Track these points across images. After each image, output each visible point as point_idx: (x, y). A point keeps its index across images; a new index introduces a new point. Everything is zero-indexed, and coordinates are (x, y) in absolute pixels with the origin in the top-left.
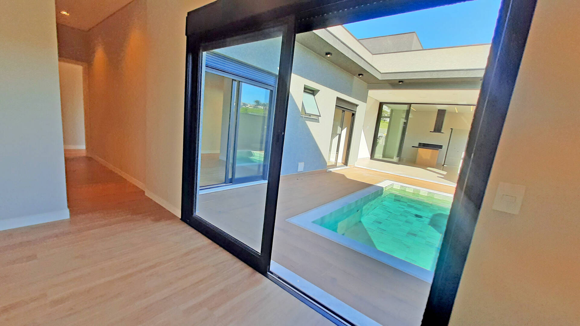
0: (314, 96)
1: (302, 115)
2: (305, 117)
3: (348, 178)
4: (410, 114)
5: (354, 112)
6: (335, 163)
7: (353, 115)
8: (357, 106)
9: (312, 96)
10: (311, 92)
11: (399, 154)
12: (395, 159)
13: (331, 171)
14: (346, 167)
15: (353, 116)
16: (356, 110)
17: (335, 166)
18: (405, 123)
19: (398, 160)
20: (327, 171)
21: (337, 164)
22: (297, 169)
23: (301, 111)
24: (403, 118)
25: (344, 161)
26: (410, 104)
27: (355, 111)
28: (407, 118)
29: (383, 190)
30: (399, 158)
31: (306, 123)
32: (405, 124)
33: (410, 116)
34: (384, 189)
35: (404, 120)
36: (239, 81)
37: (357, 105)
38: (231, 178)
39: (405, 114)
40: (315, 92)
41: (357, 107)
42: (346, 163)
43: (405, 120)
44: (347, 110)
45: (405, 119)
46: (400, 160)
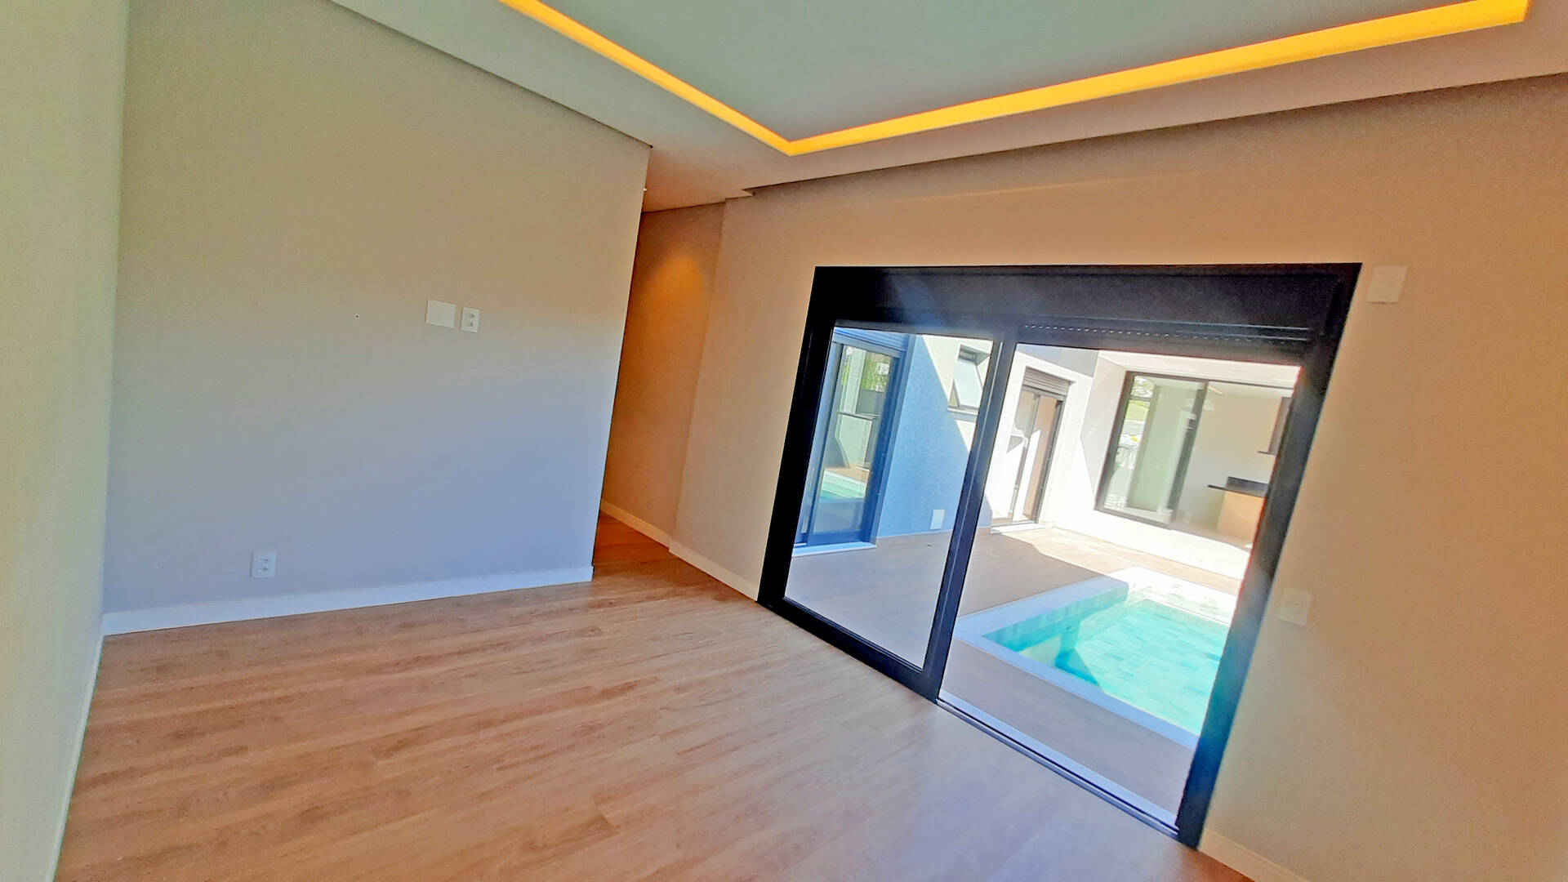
0: (977, 365)
1: (950, 407)
2: (955, 412)
3: (1042, 552)
4: (1206, 401)
5: (1061, 399)
6: (1009, 513)
7: (1060, 403)
8: (1070, 385)
9: (972, 366)
10: (970, 356)
11: (1173, 502)
12: (1162, 514)
13: (999, 534)
14: (1033, 526)
15: (1059, 407)
16: (1067, 392)
17: (1008, 521)
18: (1191, 421)
19: (1169, 515)
20: (992, 532)
21: (1013, 516)
22: (930, 524)
23: (949, 398)
24: (1185, 409)
25: (1030, 511)
26: (1206, 381)
27: (1065, 397)
28: (1198, 408)
29: (1128, 588)
30: (1171, 511)
31: (956, 424)
32: (1193, 424)
33: (1207, 406)
34: (1130, 587)
35: (1191, 416)
36: (843, 345)
37: (1070, 383)
38: (805, 531)
39: (1193, 400)
40: (978, 356)
41: (1070, 387)
42: (1034, 514)
43: (1193, 415)
44: (1046, 393)
45: (1193, 412)
46: (1173, 518)
